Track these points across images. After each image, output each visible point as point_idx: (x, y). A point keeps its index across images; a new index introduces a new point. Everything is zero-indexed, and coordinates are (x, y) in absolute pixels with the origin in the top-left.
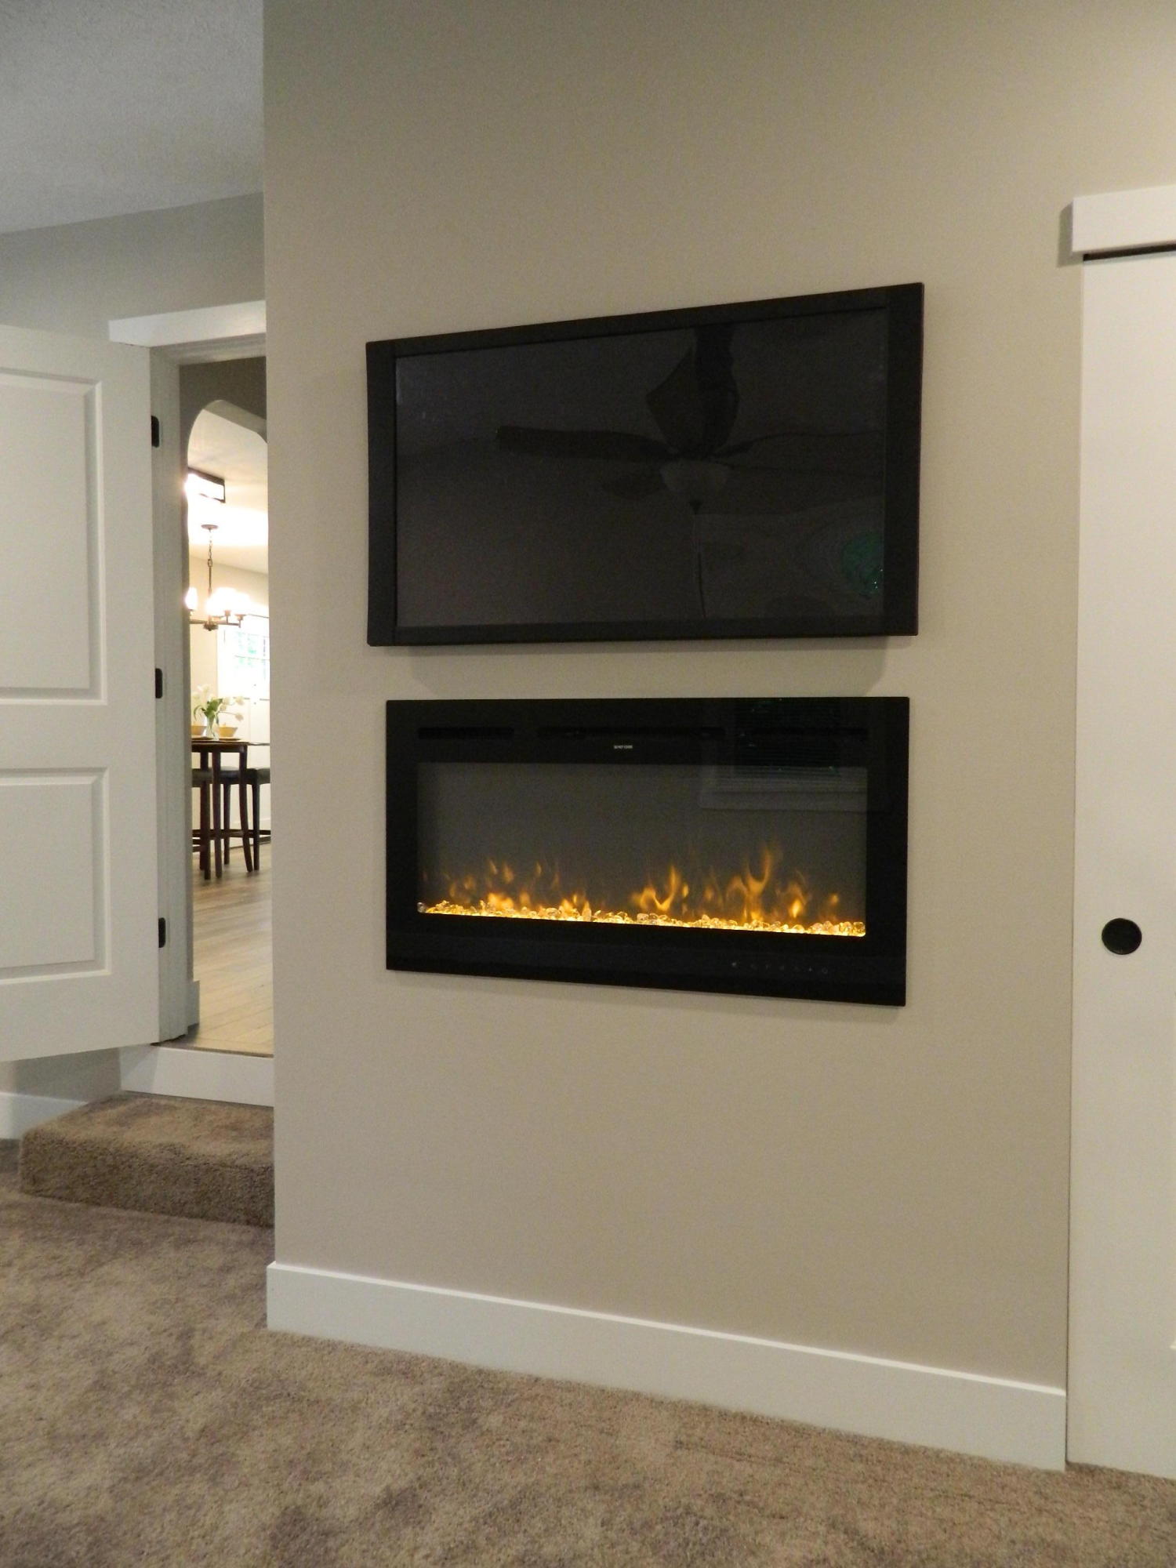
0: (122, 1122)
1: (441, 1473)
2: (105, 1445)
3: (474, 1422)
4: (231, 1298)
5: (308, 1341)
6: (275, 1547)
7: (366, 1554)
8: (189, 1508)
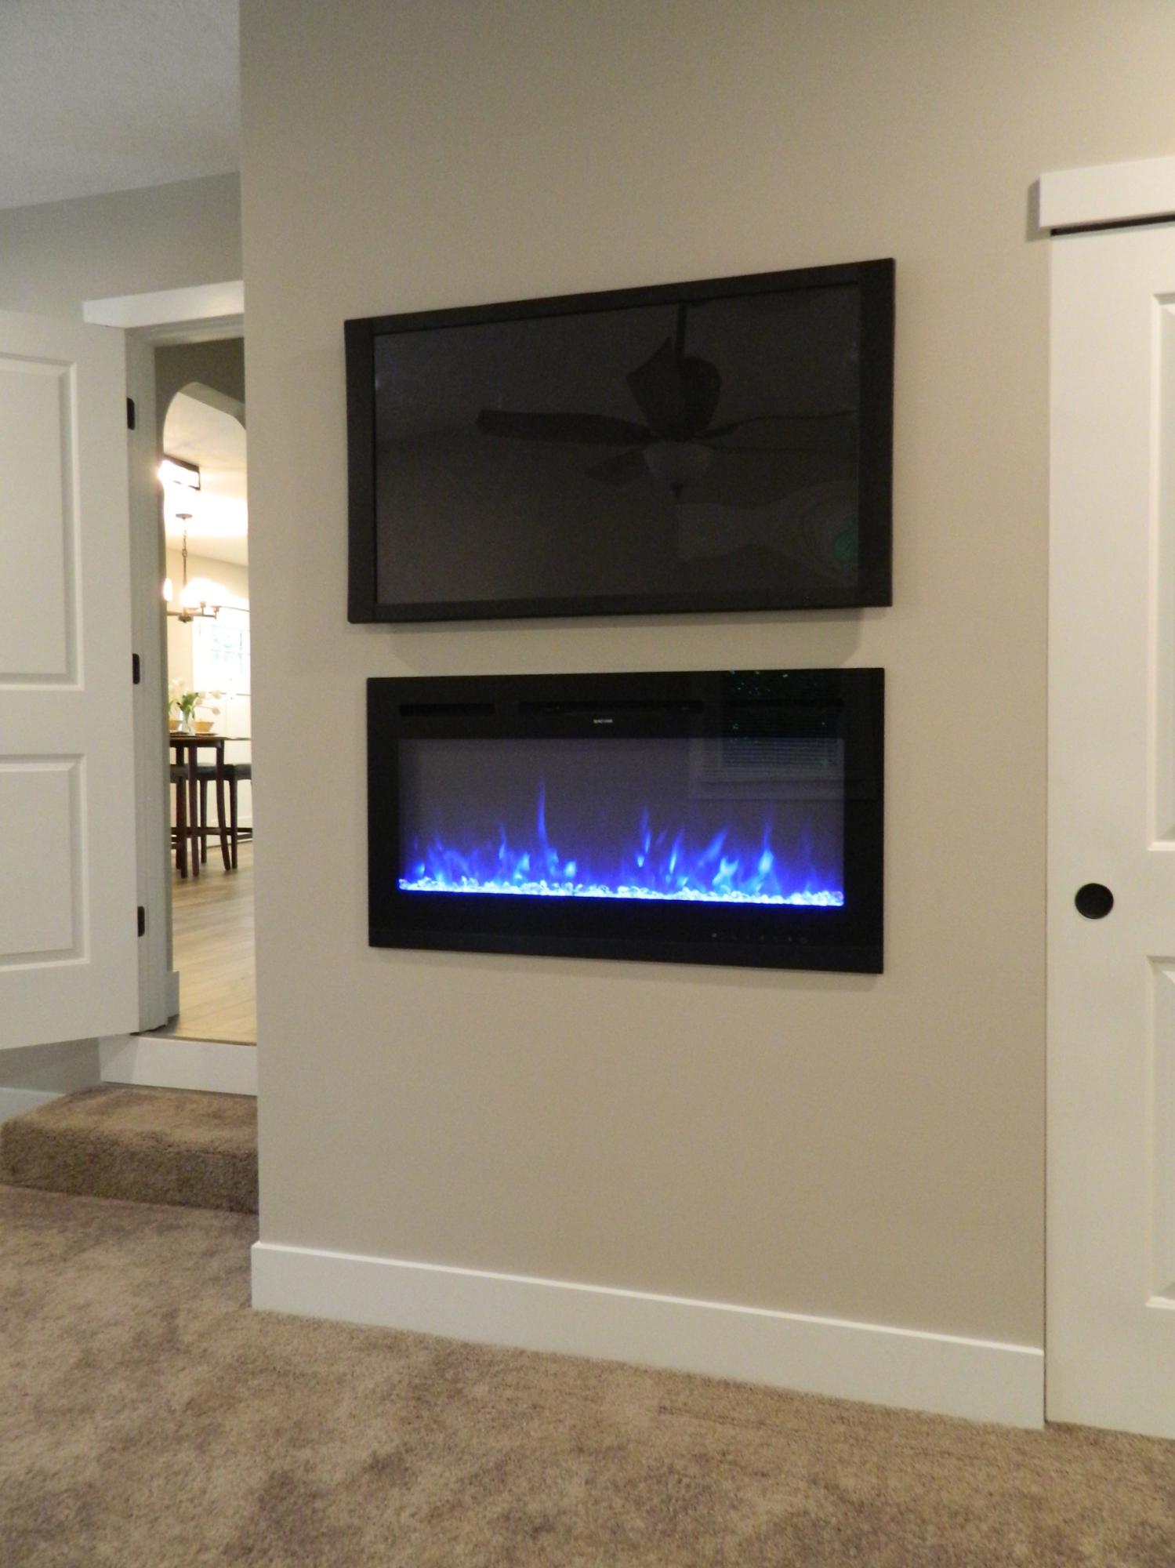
0: (103, 1111)
1: (427, 1439)
2: (91, 1418)
3: (459, 1391)
4: (215, 1279)
5: (293, 1319)
6: (262, 1509)
7: (353, 1513)
8: (176, 1474)
